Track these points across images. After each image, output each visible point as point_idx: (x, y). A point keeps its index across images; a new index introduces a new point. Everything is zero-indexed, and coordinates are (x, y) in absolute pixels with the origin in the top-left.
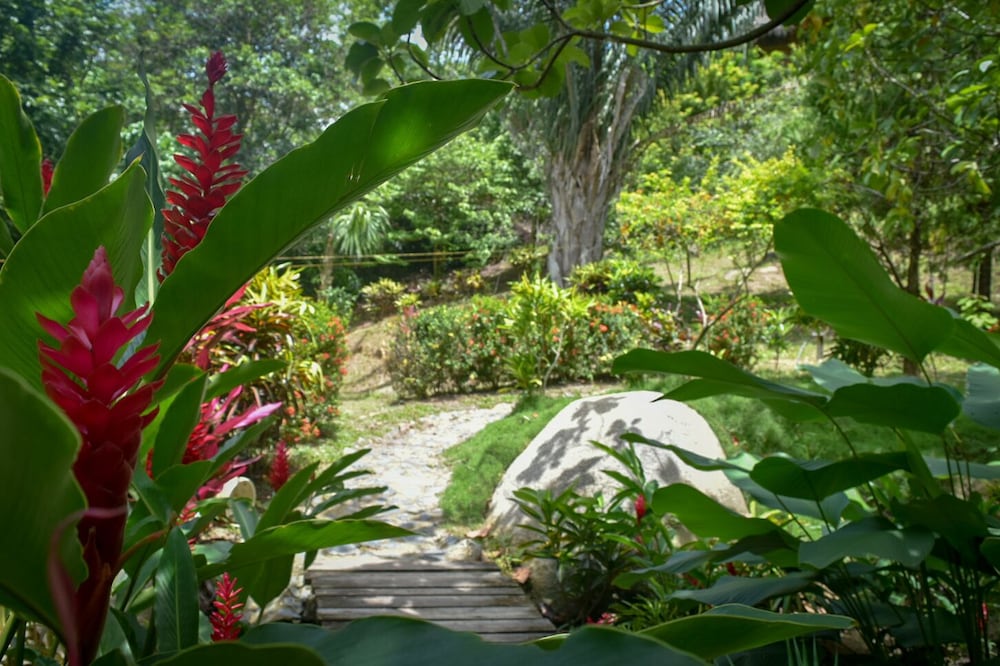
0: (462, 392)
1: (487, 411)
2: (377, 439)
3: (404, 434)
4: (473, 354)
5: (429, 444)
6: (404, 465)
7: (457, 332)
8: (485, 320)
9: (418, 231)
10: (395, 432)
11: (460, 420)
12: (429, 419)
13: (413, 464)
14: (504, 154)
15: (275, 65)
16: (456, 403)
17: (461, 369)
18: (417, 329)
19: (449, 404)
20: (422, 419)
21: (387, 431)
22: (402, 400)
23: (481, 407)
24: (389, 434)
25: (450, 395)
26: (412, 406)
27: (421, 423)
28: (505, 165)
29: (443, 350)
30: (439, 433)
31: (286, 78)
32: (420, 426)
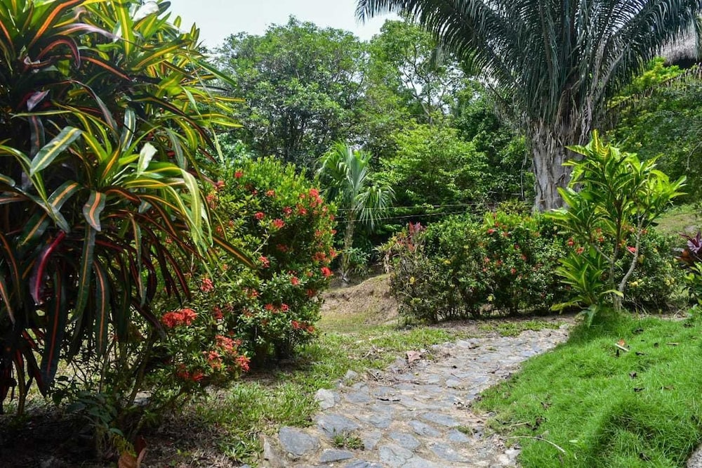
0: (476, 317)
1: (511, 339)
2: (375, 372)
3: (412, 366)
4: (490, 274)
5: (450, 383)
6: (419, 426)
7: (473, 245)
8: (502, 234)
9: (417, 206)
10: (401, 363)
11: (483, 348)
12: (444, 347)
13: (434, 425)
14: (481, 148)
15: (314, 91)
16: (473, 328)
17: (476, 289)
18: (426, 244)
19: (465, 329)
20: (434, 347)
21: (391, 361)
22: (408, 325)
23: (502, 335)
24: (392, 366)
25: (464, 320)
26: (421, 332)
27: (435, 352)
28: (482, 155)
29: (456, 265)
30: (461, 365)
31: (321, 99)
32: (432, 356)
